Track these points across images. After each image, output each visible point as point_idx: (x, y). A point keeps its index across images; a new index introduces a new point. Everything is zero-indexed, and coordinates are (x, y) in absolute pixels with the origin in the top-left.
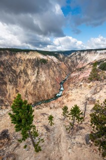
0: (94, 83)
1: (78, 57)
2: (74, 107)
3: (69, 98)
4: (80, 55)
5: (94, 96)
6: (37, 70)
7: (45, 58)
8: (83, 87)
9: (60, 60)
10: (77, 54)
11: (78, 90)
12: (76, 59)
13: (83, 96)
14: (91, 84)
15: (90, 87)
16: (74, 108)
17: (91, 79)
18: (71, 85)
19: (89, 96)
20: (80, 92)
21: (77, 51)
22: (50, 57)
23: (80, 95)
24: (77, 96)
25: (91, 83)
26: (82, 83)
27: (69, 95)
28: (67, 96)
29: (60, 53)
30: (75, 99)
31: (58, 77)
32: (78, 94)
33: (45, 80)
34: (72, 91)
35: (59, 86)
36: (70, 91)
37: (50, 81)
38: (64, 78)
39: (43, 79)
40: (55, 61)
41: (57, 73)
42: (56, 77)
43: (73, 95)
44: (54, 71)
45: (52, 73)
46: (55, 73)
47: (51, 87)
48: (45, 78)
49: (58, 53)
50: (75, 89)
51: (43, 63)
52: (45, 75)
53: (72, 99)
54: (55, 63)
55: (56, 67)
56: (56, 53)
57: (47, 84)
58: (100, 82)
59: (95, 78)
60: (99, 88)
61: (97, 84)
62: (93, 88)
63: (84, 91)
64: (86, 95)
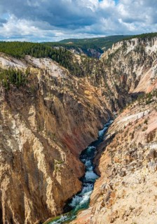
1: (136, 57)
3: (115, 207)
7: (19, 66)
9: (74, 70)
10: (131, 48)
11: (144, 171)
12: (131, 63)
18: (117, 155)
20: (152, 178)
22: (36, 61)
24: (145, 196)
26: (155, 147)
27: (114, 196)
28: (109, 197)
29: (74, 47)
30: (137, 206)
31: (69, 133)
32: (146, 186)
33: (21, 148)
34: (124, 178)
35: (79, 163)
36: (118, 179)
37: (41, 149)
38: (92, 136)
39: (15, 143)
40: (55, 75)
41: (67, 118)
42: (65, 134)
43: (129, 191)
44: (54, 112)
45: (48, 118)
46: (57, 117)
47: (50, 173)
48: (22, 141)
49: (65, 46)
50: (133, 170)
51: (11, 85)
52: (22, 128)
53: (127, 209)
54: (55, 81)
55: (61, 96)
56: (57, 48)
57: (33, 161)
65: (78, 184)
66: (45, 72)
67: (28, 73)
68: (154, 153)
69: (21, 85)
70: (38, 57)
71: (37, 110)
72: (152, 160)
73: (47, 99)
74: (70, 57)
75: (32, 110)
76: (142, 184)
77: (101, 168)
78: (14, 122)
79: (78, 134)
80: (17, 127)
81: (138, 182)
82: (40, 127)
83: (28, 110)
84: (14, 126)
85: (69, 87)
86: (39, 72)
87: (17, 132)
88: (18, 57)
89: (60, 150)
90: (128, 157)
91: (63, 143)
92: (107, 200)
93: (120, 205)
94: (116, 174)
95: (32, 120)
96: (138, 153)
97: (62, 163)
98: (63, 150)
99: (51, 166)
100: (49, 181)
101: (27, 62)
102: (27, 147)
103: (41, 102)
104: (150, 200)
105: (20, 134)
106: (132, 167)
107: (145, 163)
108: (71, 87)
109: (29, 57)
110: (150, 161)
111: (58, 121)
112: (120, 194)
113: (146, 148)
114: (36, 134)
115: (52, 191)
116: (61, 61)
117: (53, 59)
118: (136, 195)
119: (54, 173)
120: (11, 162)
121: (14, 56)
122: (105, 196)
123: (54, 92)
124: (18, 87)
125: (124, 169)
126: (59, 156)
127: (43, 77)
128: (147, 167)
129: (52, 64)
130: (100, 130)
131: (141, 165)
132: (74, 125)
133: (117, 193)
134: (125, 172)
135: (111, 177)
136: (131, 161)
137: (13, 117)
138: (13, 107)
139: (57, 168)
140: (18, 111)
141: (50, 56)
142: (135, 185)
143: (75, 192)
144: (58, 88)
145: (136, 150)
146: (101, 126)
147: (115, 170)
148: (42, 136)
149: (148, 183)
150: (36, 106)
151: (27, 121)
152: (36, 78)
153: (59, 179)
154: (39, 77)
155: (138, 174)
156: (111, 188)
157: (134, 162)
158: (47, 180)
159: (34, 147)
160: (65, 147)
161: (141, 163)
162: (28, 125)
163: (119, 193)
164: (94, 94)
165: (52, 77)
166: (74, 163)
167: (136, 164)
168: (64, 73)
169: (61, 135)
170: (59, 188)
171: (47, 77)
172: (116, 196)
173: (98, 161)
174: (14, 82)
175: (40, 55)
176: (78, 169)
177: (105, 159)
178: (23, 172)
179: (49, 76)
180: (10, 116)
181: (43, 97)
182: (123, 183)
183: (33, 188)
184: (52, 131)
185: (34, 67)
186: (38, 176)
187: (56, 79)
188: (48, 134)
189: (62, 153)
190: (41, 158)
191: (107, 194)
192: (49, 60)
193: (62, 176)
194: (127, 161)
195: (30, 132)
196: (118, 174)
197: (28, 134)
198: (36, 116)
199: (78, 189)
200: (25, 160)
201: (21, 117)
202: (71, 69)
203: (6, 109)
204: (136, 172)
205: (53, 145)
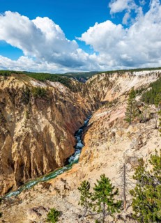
0: (136, 127)
1: (104, 83)
2: (100, 180)
3: (93, 163)
4: (106, 79)
5: (138, 152)
6: (26, 109)
7: (43, 86)
8: (117, 136)
9: (72, 89)
10: (102, 78)
11: (109, 143)
12: (102, 85)
13: (120, 155)
14: (130, 129)
15: (130, 135)
16: (100, 183)
17: (129, 121)
18: (94, 135)
19: (130, 153)
20: (113, 147)
21: (101, 73)
22: (52, 83)
23: (114, 154)
24: (109, 157)
25: (130, 127)
26: (114, 130)
27: (92, 157)
28: (89, 158)
30: (104, 162)
31: (69, 122)
32: (109, 152)
33: (42, 130)
34: (98, 147)
35: (73, 138)
36: (95, 148)
37: (53, 130)
38: (81, 123)
39: (39, 127)
40: (62, 91)
41: (68, 114)
42: (66, 123)
43: (100, 154)
44: (61, 111)
45: (57, 113)
46: (62, 114)
47: (58, 143)
48: (43, 126)
50: (102, 143)
51: (38, 96)
52: (43, 119)
53: (99, 164)
54: (62, 94)
55: (65, 102)
57: (49, 137)
58: (144, 124)
59: (136, 118)
60: (145, 135)
61: (141, 129)
62: (135, 138)
63: (120, 144)
64: (124, 151)
65: (73, 149)
66: (56, 89)
67: (47, 89)
68: (114, 134)
69: (44, 96)
71: (51, 109)
73: (57, 103)
74: (70, 82)
75: (49, 109)
76: (107, 150)
77: (85, 141)
78: (39, 115)
79: (74, 122)
80: (41, 118)
81: (105, 149)
82: (53, 119)
83: (47, 109)
84: (39, 118)
86: (54, 89)
87: (41, 121)
88: (43, 81)
89: (63, 131)
90: (100, 136)
91: (65, 127)
93: (95, 162)
94: (94, 145)
95: (49, 114)
96: (105, 133)
97: (64, 138)
98: (65, 131)
99: (58, 140)
100: (57, 148)
101: (47, 84)
102: (46, 129)
103: (54, 105)
104: (111, 159)
106: (102, 141)
107: (109, 139)
108: (70, 98)
109: (48, 81)
110: (111, 138)
111: (63, 116)
113: (109, 131)
114: (51, 122)
115: (59, 153)
116: (65, 84)
117: (61, 83)
118: (104, 156)
119: (60, 144)
120: (37, 138)
121: (40, 81)
122: (87, 157)
123: (61, 100)
124: (42, 97)
125: (98, 142)
127: (56, 92)
128: (110, 141)
129: (61, 85)
130: (85, 120)
131: (106, 140)
132: (72, 118)
134: (98, 144)
135: (91, 146)
136: (102, 138)
137: (38, 113)
138: (39, 107)
139: (62, 141)
140: (41, 110)
141: (59, 81)
142: (103, 151)
143: (71, 154)
144: (63, 98)
146: (86, 118)
147: (93, 143)
148: (54, 124)
149: (110, 150)
150: (51, 107)
151: (46, 115)
152: (51, 92)
153: (63, 147)
154: (53, 92)
155: (105, 145)
156: (91, 153)
159: (50, 129)
160: (66, 129)
162: (47, 117)
163: (95, 155)
164: (82, 102)
165: (60, 92)
166: (71, 138)
167: (104, 140)
168: (66, 90)
169: (64, 123)
170: (62, 152)
171: (58, 92)
172: (94, 157)
173: (84, 137)
174: (40, 94)
176: (73, 141)
177: (87, 136)
178: (43, 143)
181: (55, 102)
182: (97, 150)
183: (48, 151)
185: (51, 86)
186: (52, 145)
188: (58, 122)
189: (65, 133)
190: (53, 135)
191: (89, 156)
192: (59, 83)
193: (64, 145)
194: (99, 138)
197: (47, 122)
198: (51, 113)
199: (73, 153)
200: (45, 136)
201: (43, 113)
202: (70, 88)
203: (35, 108)
204: (104, 144)
205: (60, 128)
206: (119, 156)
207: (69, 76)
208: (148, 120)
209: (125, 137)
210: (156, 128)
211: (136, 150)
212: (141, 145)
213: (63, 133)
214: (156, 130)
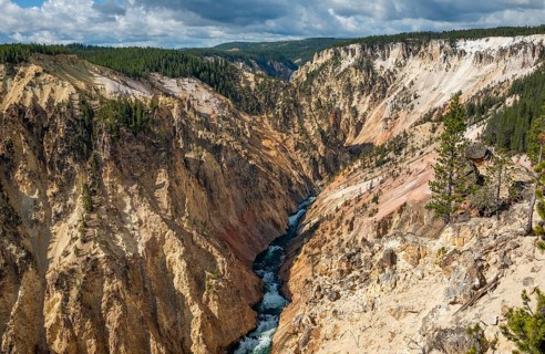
0: (465, 231)
1: (357, 79)
4: (365, 66)
5: (470, 314)
8: (402, 264)
9: (243, 102)
10: (348, 61)
11: (374, 290)
12: (349, 89)
13: (411, 325)
14: (447, 238)
15: (445, 260)
17: (444, 213)
19: (445, 319)
20: (386, 301)
21: (344, 43)
23: (393, 324)
24: (373, 334)
25: (448, 233)
26: (393, 244)
27: (317, 337)
28: (308, 339)
29: (242, 58)
31: (233, 220)
32: (375, 317)
33: (141, 249)
34: (337, 303)
35: (251, 278)
36: (326, 305)
37: (180, 251)
38: (277, 226)
39: (131, 240)
40: (206, 110)
41: (229, 192)
42: (225, 224)
43: (345, 326)
44: (204, 181)
45: (191, 192)
46: (210, 191)
47: (197, 296)
48: (143, 238)
49: (226, 56)
50: (352, 289)
51: (123, 129)
52: (144, 212)
54: (206, 123)
55: (216, 150)
56: (211, 59)
57: (165, 274)
58: (493, 221)
59: (468, 201)
60: (494, 257)
61: (481, 238)
62: (462, 267)
63: (414, 290)
64: (423, 314)
65: (250, 315)
66: (186, 104)
67: (155, 107)
68: (392, 258)
69: (142, 129)
70: (173, 77)
71: (171, 177)
72: (387, 269)
73: (191, 155)
74: (234, 76)
75: (162, 178)
76: (369, 312)
77: (292, 287)
78: (127, 200)
79: (250, 222)
80: (134, 209)
81: (361, 309)
82: (177, 208)
83: (154, 178)
84: (129, 207)
85: (232, 134)
86: (176, 105)
87: (135, 219)
88: (136, 76)
89: (215, 253)
90: (344, 264)
91: (221, 239)
92: (305, 343)
94: (322, 296)
95: (163, 196)
96: (363, 256)
97: (220, 277)
98: (221, 253)
99: (198, 284)
100: (196, 311)
101: (152, 87)
102: (154, 247)
103: (180, 162)
104: (383, 342)
105: (140, 222)
106: (352, 284)
107: (375, 275)
108: (237, 134)
109: (157, 76)
110: (384, 271)
111: (211, 199)
112: (329, 332)
113: (376, 247)
114: (171, 224)
115: (202, 329)
116: (217, 83)
117: (203, 81)
118: (358, 332)
119: (204, 297)
120: (124, 277)
121: (128, 75)
122: (301, 337)
123: (204, 143)
124: (135, 134)
125: (336, 287)
126: (214, 265)
127: (183, 114)
128: (378, 282)
129: (201, 89)
130: (292, 214)
131: (366, 279)
132: (242, 205)
133: (323, 331)
134: (337, 293)
135: (314, 302)
136: (350, 271)
137: (126, 190)
138: (125, 171)
139: (210, 287)
140: (135, 180)
141: (196, 75)
142: (356, 316)
143: (244, 331)
144: (211, 135)
145: (359, 251)
146: (294, 207)
147: (319, 289)
148: (181, 228)
149: (380, 312)
150: (169, 171)
151: (154, 198)
152: (170, 116)
153: (214, 308)
154: (175, 114)
155: (362, 295)
156: (313, 322)
157: (356, 273)
158: (192, 309)
159: (166, 247)
160: (225, 247)
161: (367, 275)
162: (154, 206)
163: (327, 330)
164: (277, 146)
165: (200, 115)
166: (242, 278)
167: (358, 277)
168: (222, 106)
169: (217, 224)
170: (214, 325)
171: (190, 113)
172: (322, 337)
173: (287, 273)
174: (127, 123)
175: (177, 72)
176: (250, 288)
177: (300, 270)
178: (146, 294)
179: (195, 113)
180: (121, 190)
181: (183, 151)
182: (335, 312)
183: (165, 323)
184: (200, 218)
185: (167, 94)
186: (175, 301)
187: (207, 117)
188: (194, 223)
189: (220, 259)
190: (179, 269)
191: (305, 332)
192: (195, 82)
193: (220, 301)
194: (342, 272)
195: (159, 219)
196: (326, 297)
197: (155, 223)
198: (170, 190)
199: (250, 326)
200: (151, 273)
201: (141, 190)
202: (236, 99)
203: (113, 175)
204: (359, 292)
205: (203, 244)
206: (407, 331)
207: (229, 54)
208: (505, 207)
209: (429, 265)
210: (530, 232)
211: (464, 308)
212: (481, 289)
213: (213, 259)
214: (529, 240)
